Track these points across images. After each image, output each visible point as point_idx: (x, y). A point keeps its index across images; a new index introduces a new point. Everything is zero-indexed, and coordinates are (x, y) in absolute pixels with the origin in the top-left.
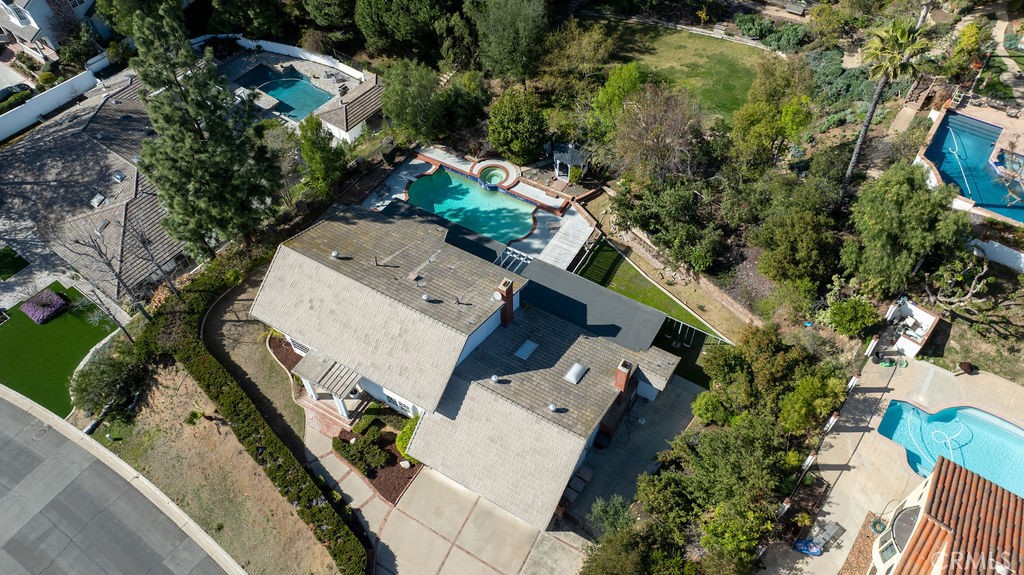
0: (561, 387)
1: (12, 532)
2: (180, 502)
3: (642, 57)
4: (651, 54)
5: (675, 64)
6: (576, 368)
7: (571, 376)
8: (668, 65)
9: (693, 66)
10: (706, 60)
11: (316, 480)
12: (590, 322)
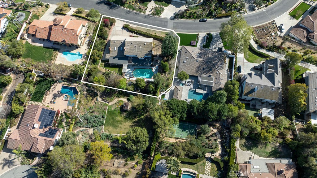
0: (116, 46)
1: (168, 22)
2: (154, 30)
3: (132, 124)
4: (130, 126)
5: (125, 124)
6: (115, 49)
7: (115, 48)
8: (126, 123)
9: (121, 124)
10: (119, 126)
11: (138, 33)
12: (117, 58)
